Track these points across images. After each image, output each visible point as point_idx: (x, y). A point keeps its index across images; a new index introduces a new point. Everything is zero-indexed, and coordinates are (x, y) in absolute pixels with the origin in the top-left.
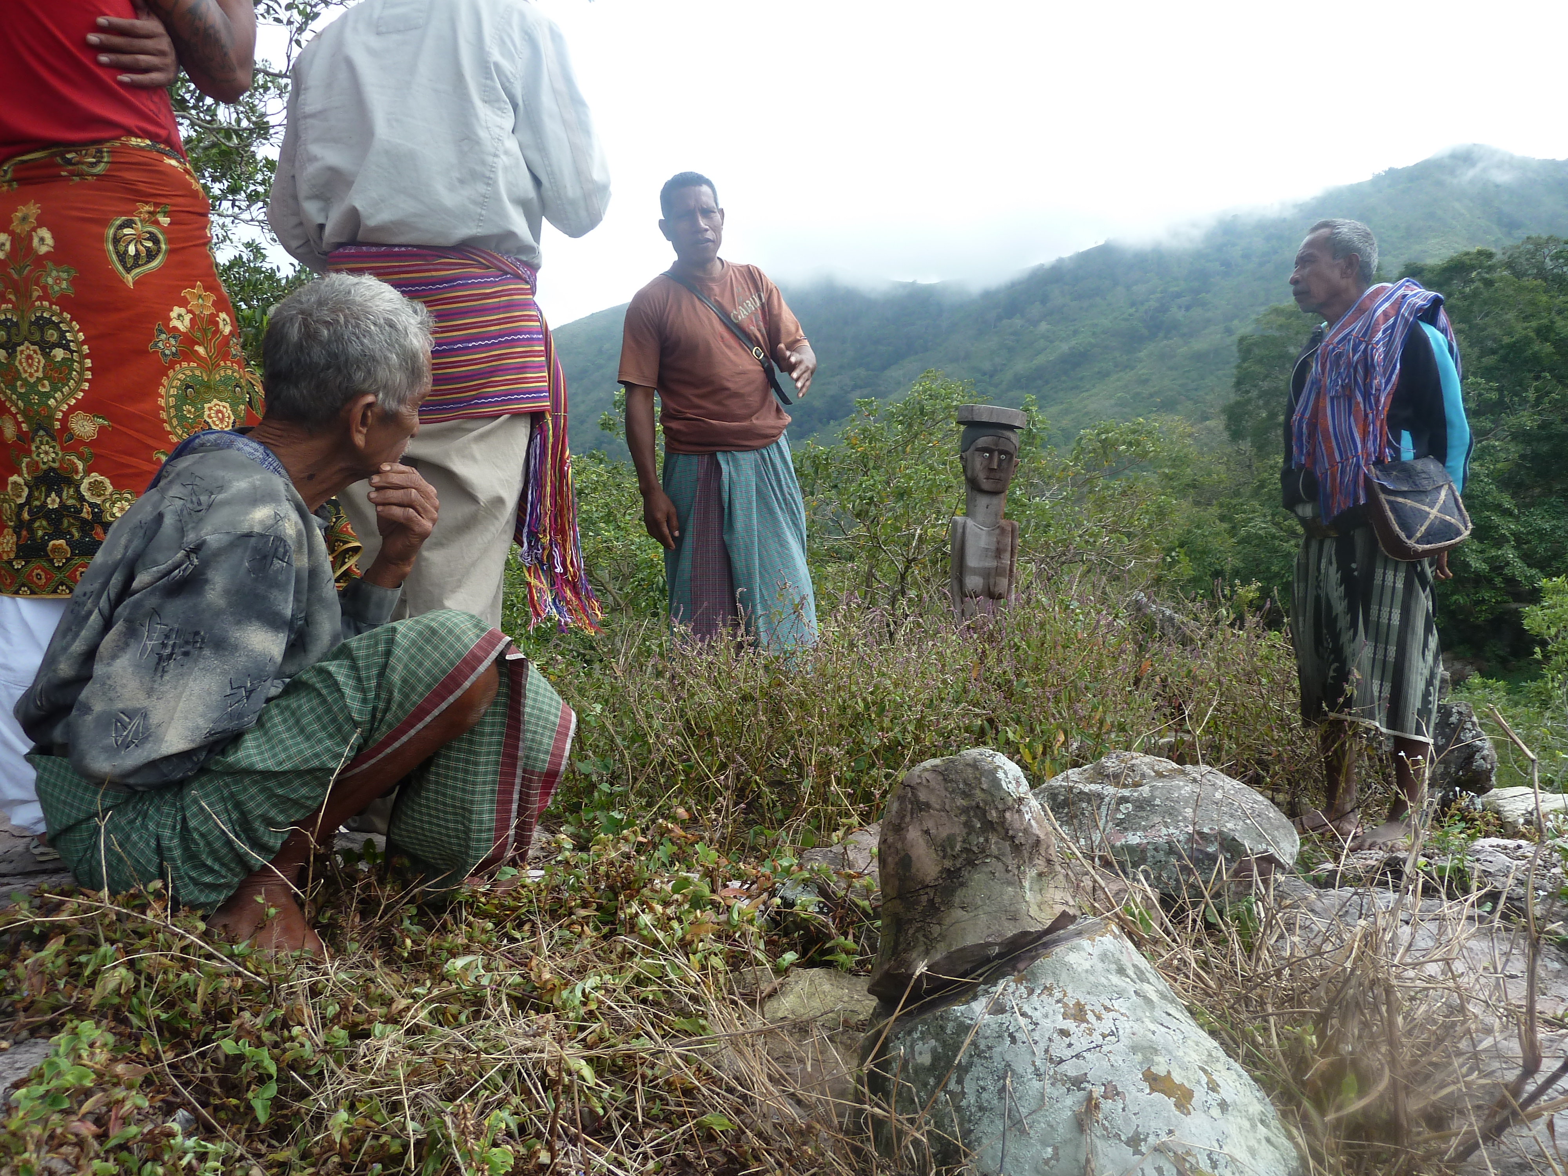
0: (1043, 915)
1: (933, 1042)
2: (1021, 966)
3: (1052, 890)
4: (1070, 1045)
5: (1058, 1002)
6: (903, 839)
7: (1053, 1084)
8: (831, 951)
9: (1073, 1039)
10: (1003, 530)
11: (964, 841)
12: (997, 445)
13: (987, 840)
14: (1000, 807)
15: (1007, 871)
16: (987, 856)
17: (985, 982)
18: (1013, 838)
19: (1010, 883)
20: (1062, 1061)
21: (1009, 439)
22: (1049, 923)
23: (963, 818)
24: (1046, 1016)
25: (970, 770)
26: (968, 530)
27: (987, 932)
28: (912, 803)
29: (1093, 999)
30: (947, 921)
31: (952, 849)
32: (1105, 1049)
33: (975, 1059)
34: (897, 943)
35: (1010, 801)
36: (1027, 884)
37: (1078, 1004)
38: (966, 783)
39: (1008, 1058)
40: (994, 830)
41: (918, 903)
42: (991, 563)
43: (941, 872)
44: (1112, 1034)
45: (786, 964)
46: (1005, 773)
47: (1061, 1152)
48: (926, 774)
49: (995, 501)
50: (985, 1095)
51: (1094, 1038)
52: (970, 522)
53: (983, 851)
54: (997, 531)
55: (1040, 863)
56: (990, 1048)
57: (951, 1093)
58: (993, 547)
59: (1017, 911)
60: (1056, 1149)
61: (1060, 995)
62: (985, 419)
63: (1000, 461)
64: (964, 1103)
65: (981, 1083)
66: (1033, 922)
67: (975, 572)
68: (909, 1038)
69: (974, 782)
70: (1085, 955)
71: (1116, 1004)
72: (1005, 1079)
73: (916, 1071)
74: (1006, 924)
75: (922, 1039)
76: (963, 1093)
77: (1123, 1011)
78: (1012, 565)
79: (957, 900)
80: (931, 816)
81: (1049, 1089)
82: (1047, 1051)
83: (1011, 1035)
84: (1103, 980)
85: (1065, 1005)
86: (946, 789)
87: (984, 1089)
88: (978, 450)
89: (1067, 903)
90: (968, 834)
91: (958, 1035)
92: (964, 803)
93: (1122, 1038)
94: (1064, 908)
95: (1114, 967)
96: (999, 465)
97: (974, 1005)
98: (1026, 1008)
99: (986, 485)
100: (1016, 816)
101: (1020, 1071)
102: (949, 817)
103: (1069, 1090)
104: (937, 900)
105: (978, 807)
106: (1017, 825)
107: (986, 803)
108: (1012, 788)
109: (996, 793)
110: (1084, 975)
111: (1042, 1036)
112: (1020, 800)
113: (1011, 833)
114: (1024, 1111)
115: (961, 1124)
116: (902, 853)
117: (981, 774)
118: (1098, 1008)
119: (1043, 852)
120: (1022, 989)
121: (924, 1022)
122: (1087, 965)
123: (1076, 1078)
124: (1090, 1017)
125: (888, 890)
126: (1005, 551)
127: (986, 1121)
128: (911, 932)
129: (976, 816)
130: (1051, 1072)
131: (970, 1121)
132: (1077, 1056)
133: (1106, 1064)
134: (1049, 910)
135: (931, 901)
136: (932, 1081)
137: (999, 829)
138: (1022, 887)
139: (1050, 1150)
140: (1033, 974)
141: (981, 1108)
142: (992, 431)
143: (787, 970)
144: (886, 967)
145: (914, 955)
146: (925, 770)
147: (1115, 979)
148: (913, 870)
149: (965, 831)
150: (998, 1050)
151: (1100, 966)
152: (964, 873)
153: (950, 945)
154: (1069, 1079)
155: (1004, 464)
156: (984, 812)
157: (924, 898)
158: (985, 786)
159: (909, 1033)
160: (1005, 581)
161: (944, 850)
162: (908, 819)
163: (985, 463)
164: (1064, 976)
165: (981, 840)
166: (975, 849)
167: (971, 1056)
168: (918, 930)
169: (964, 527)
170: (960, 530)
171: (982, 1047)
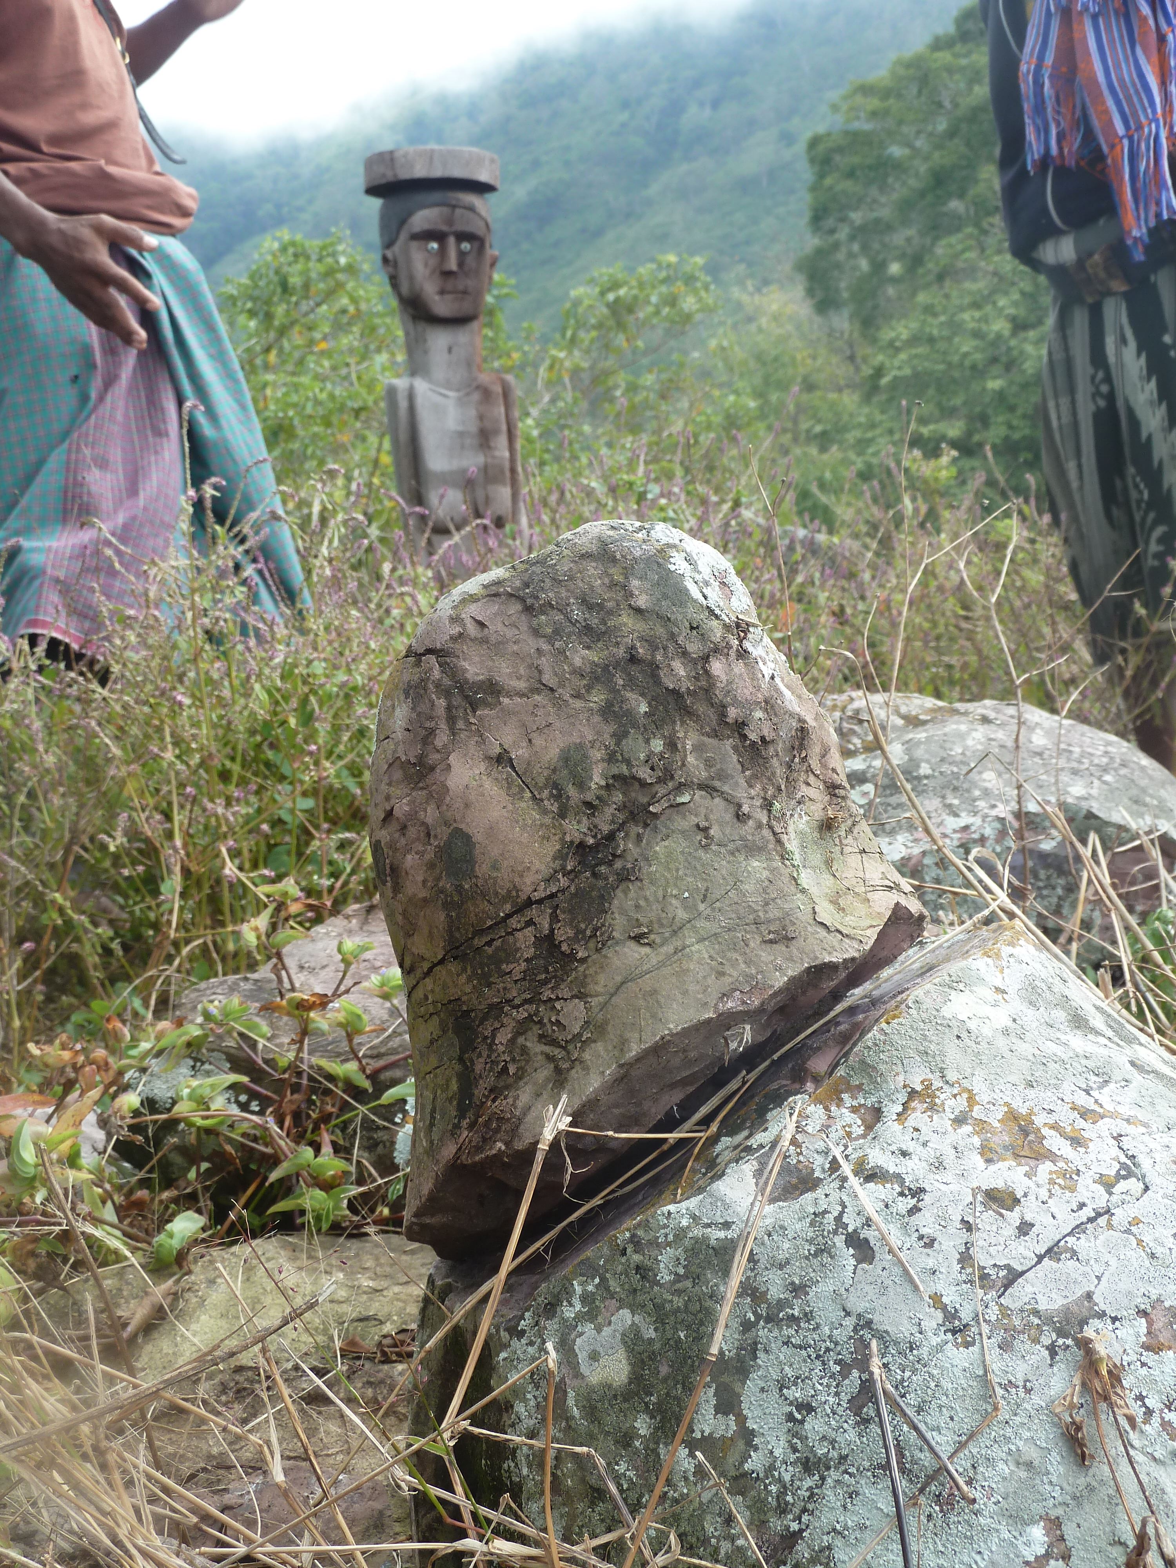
0: (849, 920)
1: (625, 1317)
2: (819, 1064)
3: (854, 860)
4: (1024, 1228)
5: (959, 1121)
6: (439, 796)
7: (1005, 1346)
8: (286, 1187)
9: (1029, 1210)
10: (486, 394)
11: (611, 758)
12: (450, 222)
13: (672, 745)
14: (694, 648)
15: (740, 817)
16: (680, 788)
17: (730, 1127)
18: (740, 727)
19: (752, 849)
20: (1013, 1276)
21: (471, 209)
22: (872, 935)
23: (598, 698)
24: (939, 1165)
25: (592, 569)
26: (419, 401)
27: (716, 986)
28: (447, 694)
29: (1048, 1097)
30: (601, 984)
31: (581, 785)
32: (1121, 1216)
33: (763, 1332)
34: (467, 1080)
35: (717, 632)
36: (792, 844)
37: (1012, 1116)
38: (586, 603)
39: (858, 1305)
40: (688, 712)
41: (510, 954)
42: (473, 462)
43: (560, 856)
44: (1127, 1171)
45: (176, 1243)
46: (688, 560)
47: (1069, 1531)
48: (473, 610)
49: (462, 336)
50: (814, 1426)
51: (1083, 1194)
52: (421, 386)
53: (667, 775)
54: (476, 396)
55: (814, 792)
56: (798, 1290)
57: (707, 1444)
58: (473, 427)
59: (785, 919)
60: (1054, 1525)
61: (962, 1103)
62: (420, 171)
63: (462, 255)
64: (755, 1463)
65: (795, 1393)
66: (834, 939)
67: (446, 479)
68: (552, 1325)
69: (610, 599)
70: (990, 995)
71: (1105, 1097)
72: (863, 1364)
73: (591, 1411)
74: (765, 955)
75: (591, 1315)
76: (747, 1436)
77: (1126, 1110)
78: (513, 460)
79: (618, 923)
80: (509, 713)
81: (996, 1362)
82: (965, 1258)
83: (856, 1242)
84: (1051, 1048)
85: (981, 1126)
86: (536, 632)
87: (807, 1408)
88: (415, 237)
89: (897, 887)
90: (620, 736)
91: (697, 1279)
92: (593, 656)
93: (1151, 1178)
94: (894, 898)
95: (1060, 1015)
96: (461, 264)
97: (721, 1187)
98: (877, 1157)
99: (441, 306)
100: (739, 667)
101: (903, 1330)
102: (559, 704)
103: (1052, 1350)
104: (563, 933)
105: (633, 659)
106: (744, 691)
107: (652, 643)
108: (714, 596)
109: (676, 614)
110: (1002, 1043)
111: (943, 1222)
112: (741, 628)
113: (733, 713)
114: (944, 1442)
115: (759, 1525)
116: (443, 833)
117: (627, 572)
118: (1065, 1116)
119: (814, 763)
120: (848, 1117)
121: (589, 1270)
122: (1001, 1018)
123: (1066, 1311)
124: (1055, 1142)
125: (419, 946)
126: (496, 432)
127: (832, 1496)
128: (503, 1037)
129: (631, 683)
130: (993, 1313)
131: (783, 1509)
132: (1052, 1252)
133: (1136, 1257)
134: (861, 909)
135: (548, 942)
136: (643, 1425)
137: (701, 708)
138: (785, 855)
139: (1038, 1533)
140: (866, 1067)
141: (809, 1465)
142: (437, 196)
143: (181, 1257)
144: (449, 1151)
145: (524, 1096)
146: (472, 599)
147: (1078, 1042)
148: (482, 869)
149: (609, 729)
150: (825, 1287)
151: (1031, 1017)
152: (625, 844)
153: (623, 1044)
154: (1048, 1320)
155: (470, 261)
156: (653, 669)
157: (525, 940)
158: (642, 601)
159: (551, 1309)
160: (505, 492)
161: (559, 795)
162: (442, 738)
163: (433, 262)
164: (953, 1055)
165: (658, 745)
166: (644, 773)
167: (747, 1326)
168: (522, 1028)
169: (411, 396)
170: (403, 404)
171: (776, 1291)
